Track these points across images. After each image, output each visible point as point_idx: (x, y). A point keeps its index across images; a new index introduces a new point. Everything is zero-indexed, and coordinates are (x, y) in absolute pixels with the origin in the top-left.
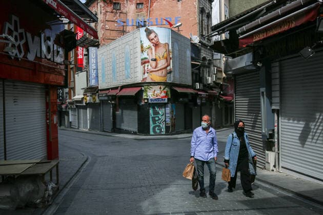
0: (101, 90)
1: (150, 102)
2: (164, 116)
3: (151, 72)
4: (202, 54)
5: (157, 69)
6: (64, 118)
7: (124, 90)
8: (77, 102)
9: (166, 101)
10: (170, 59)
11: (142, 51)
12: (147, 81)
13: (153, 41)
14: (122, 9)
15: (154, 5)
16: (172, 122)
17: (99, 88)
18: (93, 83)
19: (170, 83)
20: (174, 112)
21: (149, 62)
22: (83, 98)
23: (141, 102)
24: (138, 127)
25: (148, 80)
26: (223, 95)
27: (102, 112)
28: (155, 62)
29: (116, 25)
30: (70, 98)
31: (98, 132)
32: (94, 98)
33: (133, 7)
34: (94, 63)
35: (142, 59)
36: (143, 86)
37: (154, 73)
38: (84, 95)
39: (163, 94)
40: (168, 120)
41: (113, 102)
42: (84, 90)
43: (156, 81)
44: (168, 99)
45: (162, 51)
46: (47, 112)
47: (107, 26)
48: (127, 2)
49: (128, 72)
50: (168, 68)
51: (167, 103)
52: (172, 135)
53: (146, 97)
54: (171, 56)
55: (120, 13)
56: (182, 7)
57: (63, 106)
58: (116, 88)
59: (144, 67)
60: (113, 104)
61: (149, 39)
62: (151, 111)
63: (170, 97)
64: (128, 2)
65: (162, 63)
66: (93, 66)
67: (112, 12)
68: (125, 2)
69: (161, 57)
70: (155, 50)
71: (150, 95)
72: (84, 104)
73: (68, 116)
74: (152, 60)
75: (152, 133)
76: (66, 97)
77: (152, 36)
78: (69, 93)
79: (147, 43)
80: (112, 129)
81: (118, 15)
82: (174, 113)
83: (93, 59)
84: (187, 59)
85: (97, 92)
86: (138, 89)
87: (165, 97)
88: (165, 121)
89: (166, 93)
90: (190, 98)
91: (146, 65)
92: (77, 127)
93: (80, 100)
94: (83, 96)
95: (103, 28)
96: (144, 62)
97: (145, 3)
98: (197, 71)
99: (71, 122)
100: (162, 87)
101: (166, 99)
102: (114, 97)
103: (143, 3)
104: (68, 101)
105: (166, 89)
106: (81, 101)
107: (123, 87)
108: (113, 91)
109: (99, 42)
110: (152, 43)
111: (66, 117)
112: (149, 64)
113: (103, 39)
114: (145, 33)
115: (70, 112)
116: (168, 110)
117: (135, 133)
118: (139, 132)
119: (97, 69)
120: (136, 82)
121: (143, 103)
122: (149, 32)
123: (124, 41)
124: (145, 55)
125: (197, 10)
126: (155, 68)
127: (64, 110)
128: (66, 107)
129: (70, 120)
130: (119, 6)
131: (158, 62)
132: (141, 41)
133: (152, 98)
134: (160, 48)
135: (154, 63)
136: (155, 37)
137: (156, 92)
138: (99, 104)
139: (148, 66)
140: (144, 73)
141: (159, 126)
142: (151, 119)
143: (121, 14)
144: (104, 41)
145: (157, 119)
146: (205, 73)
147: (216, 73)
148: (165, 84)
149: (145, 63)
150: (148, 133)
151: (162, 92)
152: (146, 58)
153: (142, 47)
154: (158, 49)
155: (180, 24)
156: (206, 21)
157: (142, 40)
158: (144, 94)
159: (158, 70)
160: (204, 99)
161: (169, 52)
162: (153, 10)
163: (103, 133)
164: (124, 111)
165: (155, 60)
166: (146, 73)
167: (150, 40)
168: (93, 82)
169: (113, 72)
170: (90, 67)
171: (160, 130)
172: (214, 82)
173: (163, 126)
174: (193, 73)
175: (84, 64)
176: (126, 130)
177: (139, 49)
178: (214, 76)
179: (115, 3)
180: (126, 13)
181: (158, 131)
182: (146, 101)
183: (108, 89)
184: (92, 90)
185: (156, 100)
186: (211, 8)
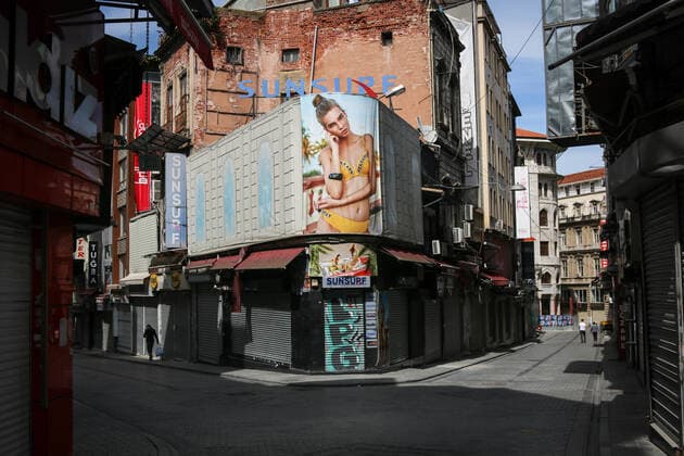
0: (194, 259)
1: (325, 285)
2: (362, 322)
3: (328, 208)
4: (441, 170)
5: (343, 201)
6: (101, 327)
7: (254, 256)
8: (133, 288)
9: (367, 284)
10: (377, 176)
11: (306, 155)
12: (318, 232)
13: (335, 129)
14: (246, 63)
15: (324, 55)
16: (381, 339)
17: (190, 254)
18: (173, 241)
19: (378, 237)
20: (387, 313)
21: (323, 182)
22: (147, 280)
23: (302, 285)
24: (293, 353)
25: (322, 230)
26: (487, 271)
27: (195, 314)
28: (339, 182)
29: (231, 100)
30: (116, 279)
31: (185, 364)
32: (176, 279)
33: (275, 57)
34: (176, 192)
35: (305, 176)
36: (308, 246)
37: (335, 210)
38: (150, 271)
39: (360, 266)
40: (372, 334)
41: (225, 288)
42: (149, 260)
43: (343, 232)
44: (371, 278)
45: (356, 155)
46: (34, 307)
47: (210, 103)
48: (259, 48)
49: (266, 209)
50: (372, 199)
51: (370, 290)
52: (380, 373)
53: (314, 274)
54: (378, 169)
55: (243, 72)
56: (393, 57)
57: (99, 301)
58: (235, 252)
59: (311, 196)
60: (223, 293)
61: (324, 125)
62: (328, 310)
63: (376, 272)
64: (263, 47)
65: (357, 186)
66: (174, 197)
67: (223, 70)
68: (255, 47)
69: (355, 169)
70: (340, 153)
71: (326, 269)
72: (151, 294)
73: (110, 322)
74: (331, 177)
75: (330, 368)
76: (107, 277)
77: (332, 116)
78: (113, 269)
79: (318, 134)
80: (221, 357)
81: (237, 77)
82: (386, 317)
83: (176, 181)
84: (414, 180)
85: (185, 264)
86: (293, 253)
87: (365, 272)
88: (364, 335)
89: (368, 262)
90: (421, 277)
91: (317, 189)
92: (131, 351)
93: (142, 283)
94: (147, 275)
95: (199, 107)
96: (311, 182)
97: (302, 48)
98: (433, 212)
99: (116, 338)
100: (358, 247)
101: (368, 278)
102: (228, 275)
103: (298, 49)
104: (111, 286)
105: (368, 252)
106: (142, 288)
107: (253, 249)
108: (226, 259)
109: (189, 141)
110: (333, 133)
111: (105, 327)
112: (324, 188)
113: (201, 134)
114: (313, 109)
115: (116, 313)
116: (372, 307)
117: (283, 368)
118: (293, 366)
119: (184, 207)
120: (289, 235)
121: (306, 289)
122: (322, 106)
123: (258, 132)
124: (313, 165)
125: (429, 66)
126: (340, 199)
127: (99, 309)
128: (107, 301)
129: (116, 335)
130: (240, 56)
131: (348, 182)
132: (303, 130)
133: (329, 275)
134: (351, 148)
135: (335, 186)
136: (340, 118)
137: (340, 261)
138: (188, 293)
139: (321, 192)
140: (311, 212)
141: (348, 350)
142: (327, 331)
143: (245, 75)
144: (202, 139)
145: (343, 330)
146: (448, 219)
147: (471, 218)
148: (365, 240)
149: (313, 185)
150: (319, 367)
151: (356, 261)
152: (316, 173)
153: (305, 144)
154: (345, 148)
155: (401, 87)
156: (448, 94)
157: (305, 126)
158: (310, 266)
159: (348, 204)
160: (450, 281)
161: (374, 157)
162: (321, 64)
163: (198, 367)
164: (254, 310)
165: (340, 177)
166: (316, 213)
167: (327, 126)
168: (174, 239)
169: (226, 211)
170: (168, 202)
171: (352, 360)
172: (468, 239)
173: (359, 350)
174: (425, 215)
175: (152, 198)
176: (257, 360)
177: (297, 151)
178: (469, 225)
179: (231, 50)
180: (257, 74)
181: (346, 363)
182: (315, 284)
183: (213, 256)
184: (170, 259)
185: (340, 280)
186: (459, 65)
